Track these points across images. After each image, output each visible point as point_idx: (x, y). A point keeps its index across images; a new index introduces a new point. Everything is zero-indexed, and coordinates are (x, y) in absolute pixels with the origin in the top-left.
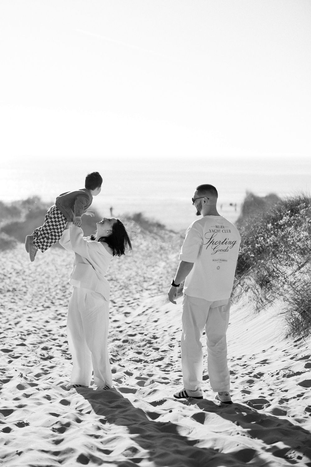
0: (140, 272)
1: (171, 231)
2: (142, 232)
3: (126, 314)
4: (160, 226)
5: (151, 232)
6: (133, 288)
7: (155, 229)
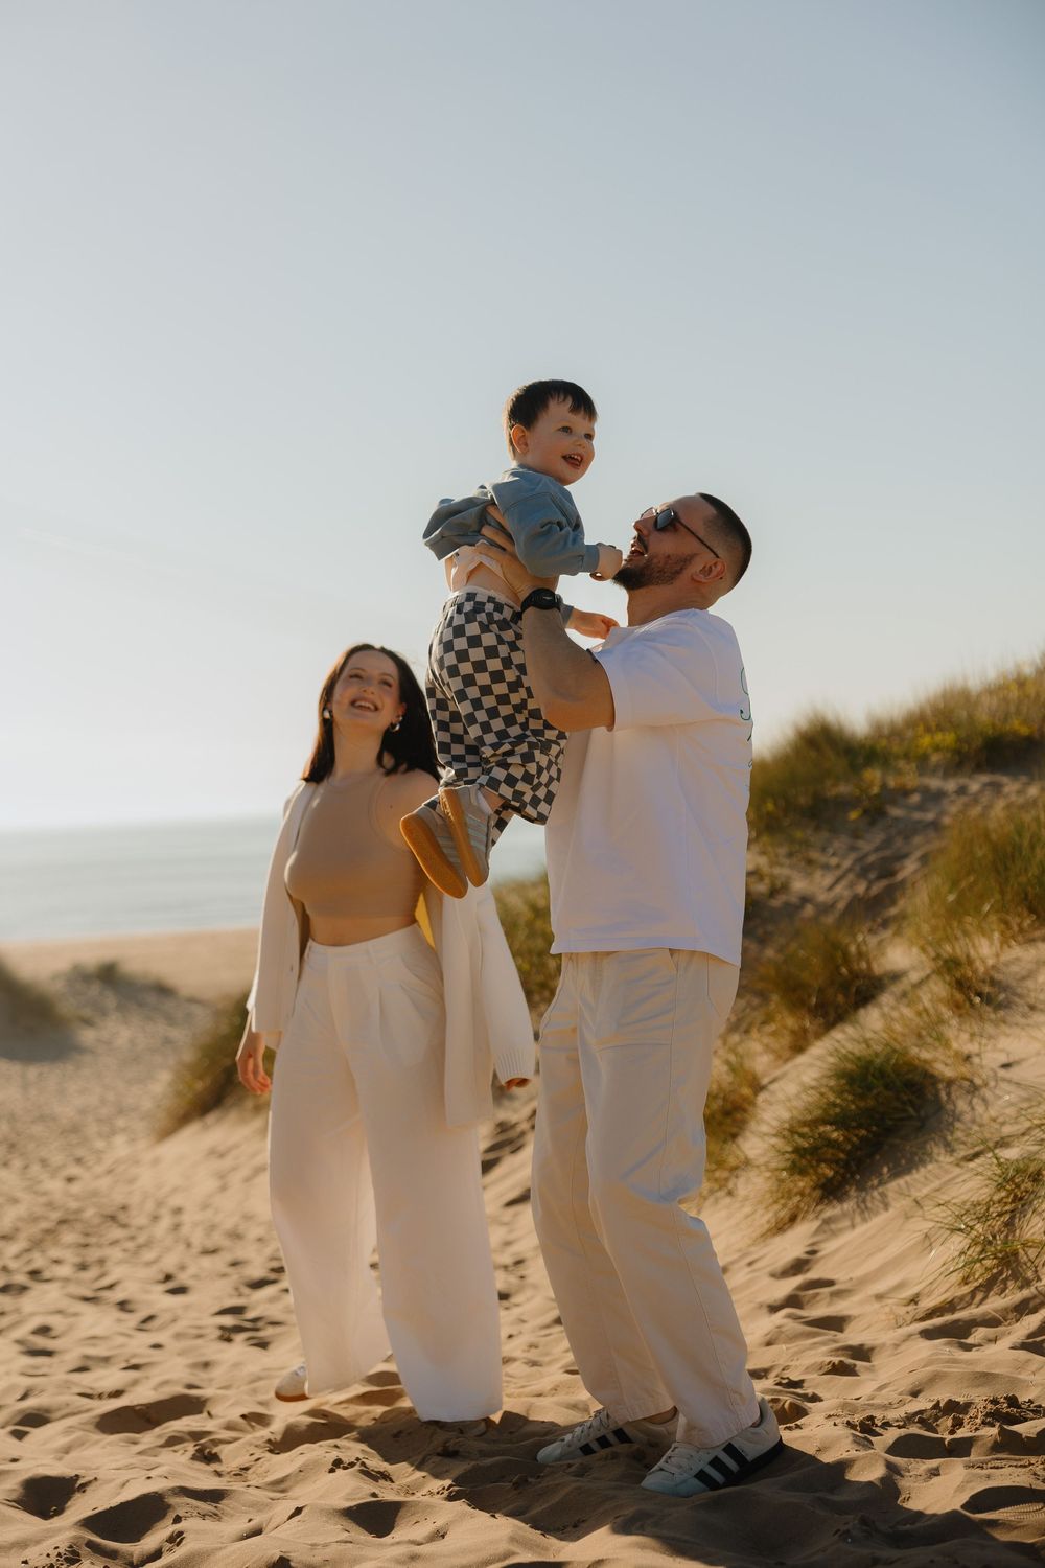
0: (111, 1096)
1: (192, 1000)
2: (120, 1008)
3: (70, 1180)
4: (163, 990)
5: (141, 1005)
6: (92, 1129)
7: (152, 999)
